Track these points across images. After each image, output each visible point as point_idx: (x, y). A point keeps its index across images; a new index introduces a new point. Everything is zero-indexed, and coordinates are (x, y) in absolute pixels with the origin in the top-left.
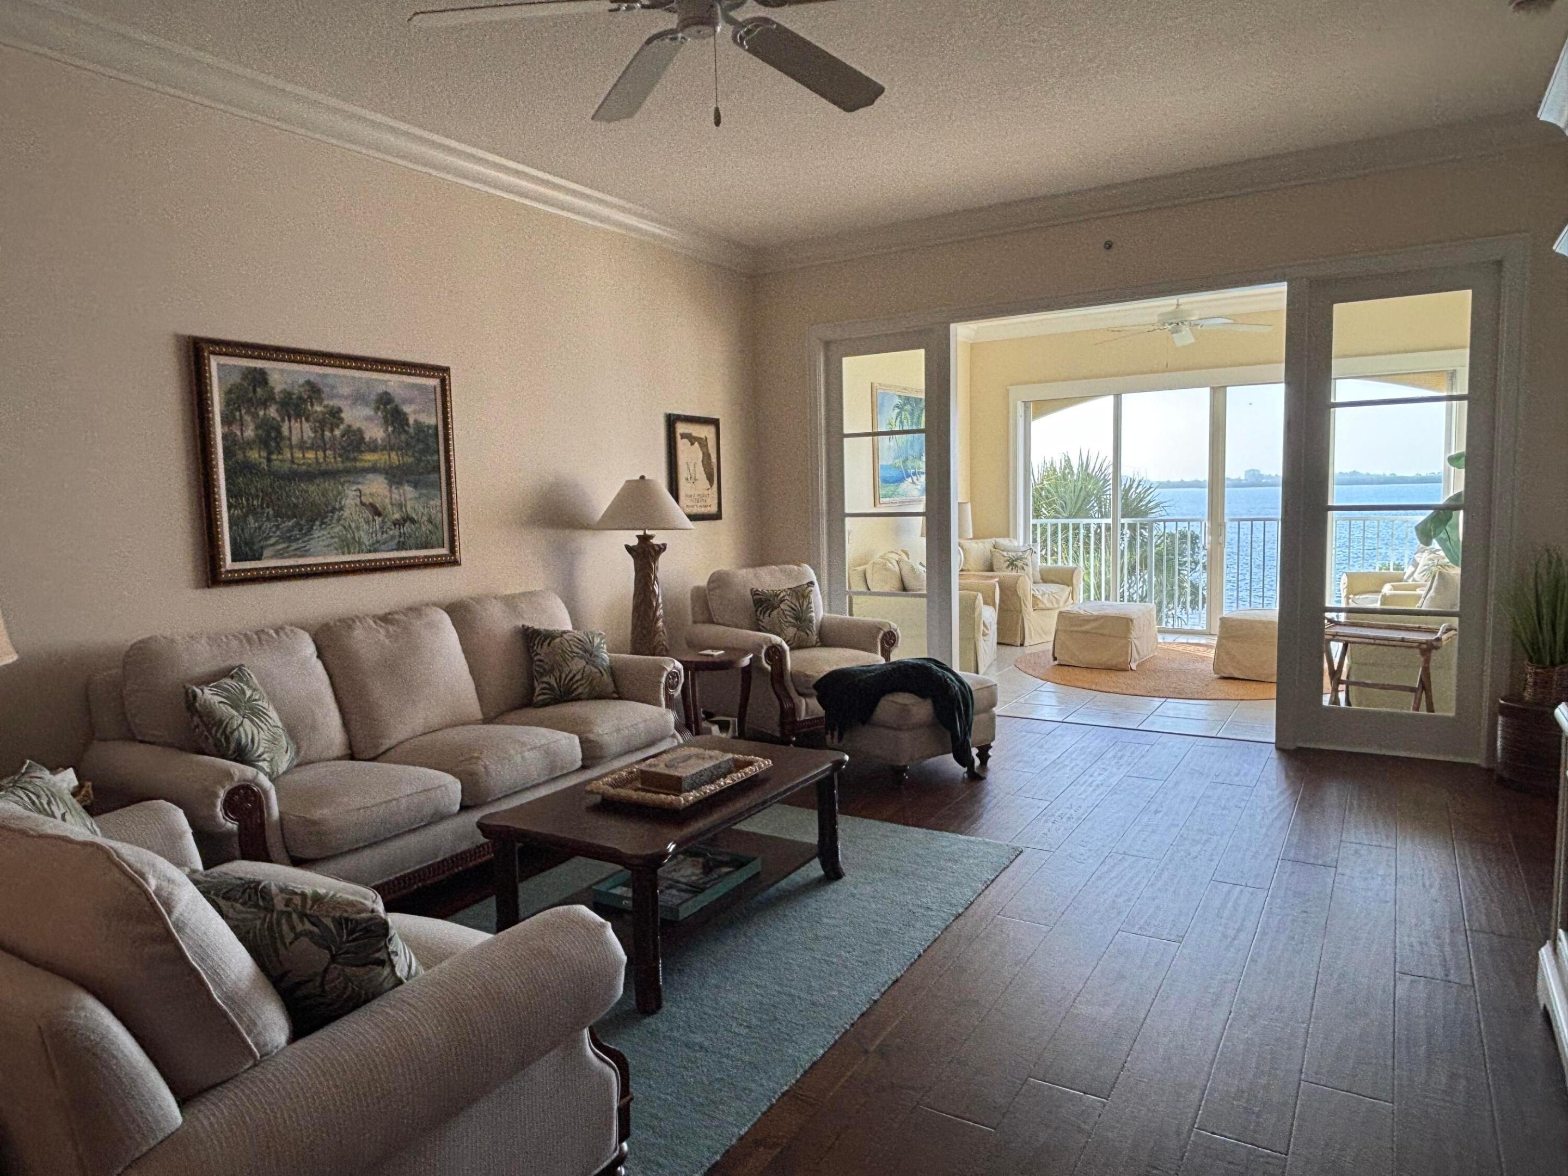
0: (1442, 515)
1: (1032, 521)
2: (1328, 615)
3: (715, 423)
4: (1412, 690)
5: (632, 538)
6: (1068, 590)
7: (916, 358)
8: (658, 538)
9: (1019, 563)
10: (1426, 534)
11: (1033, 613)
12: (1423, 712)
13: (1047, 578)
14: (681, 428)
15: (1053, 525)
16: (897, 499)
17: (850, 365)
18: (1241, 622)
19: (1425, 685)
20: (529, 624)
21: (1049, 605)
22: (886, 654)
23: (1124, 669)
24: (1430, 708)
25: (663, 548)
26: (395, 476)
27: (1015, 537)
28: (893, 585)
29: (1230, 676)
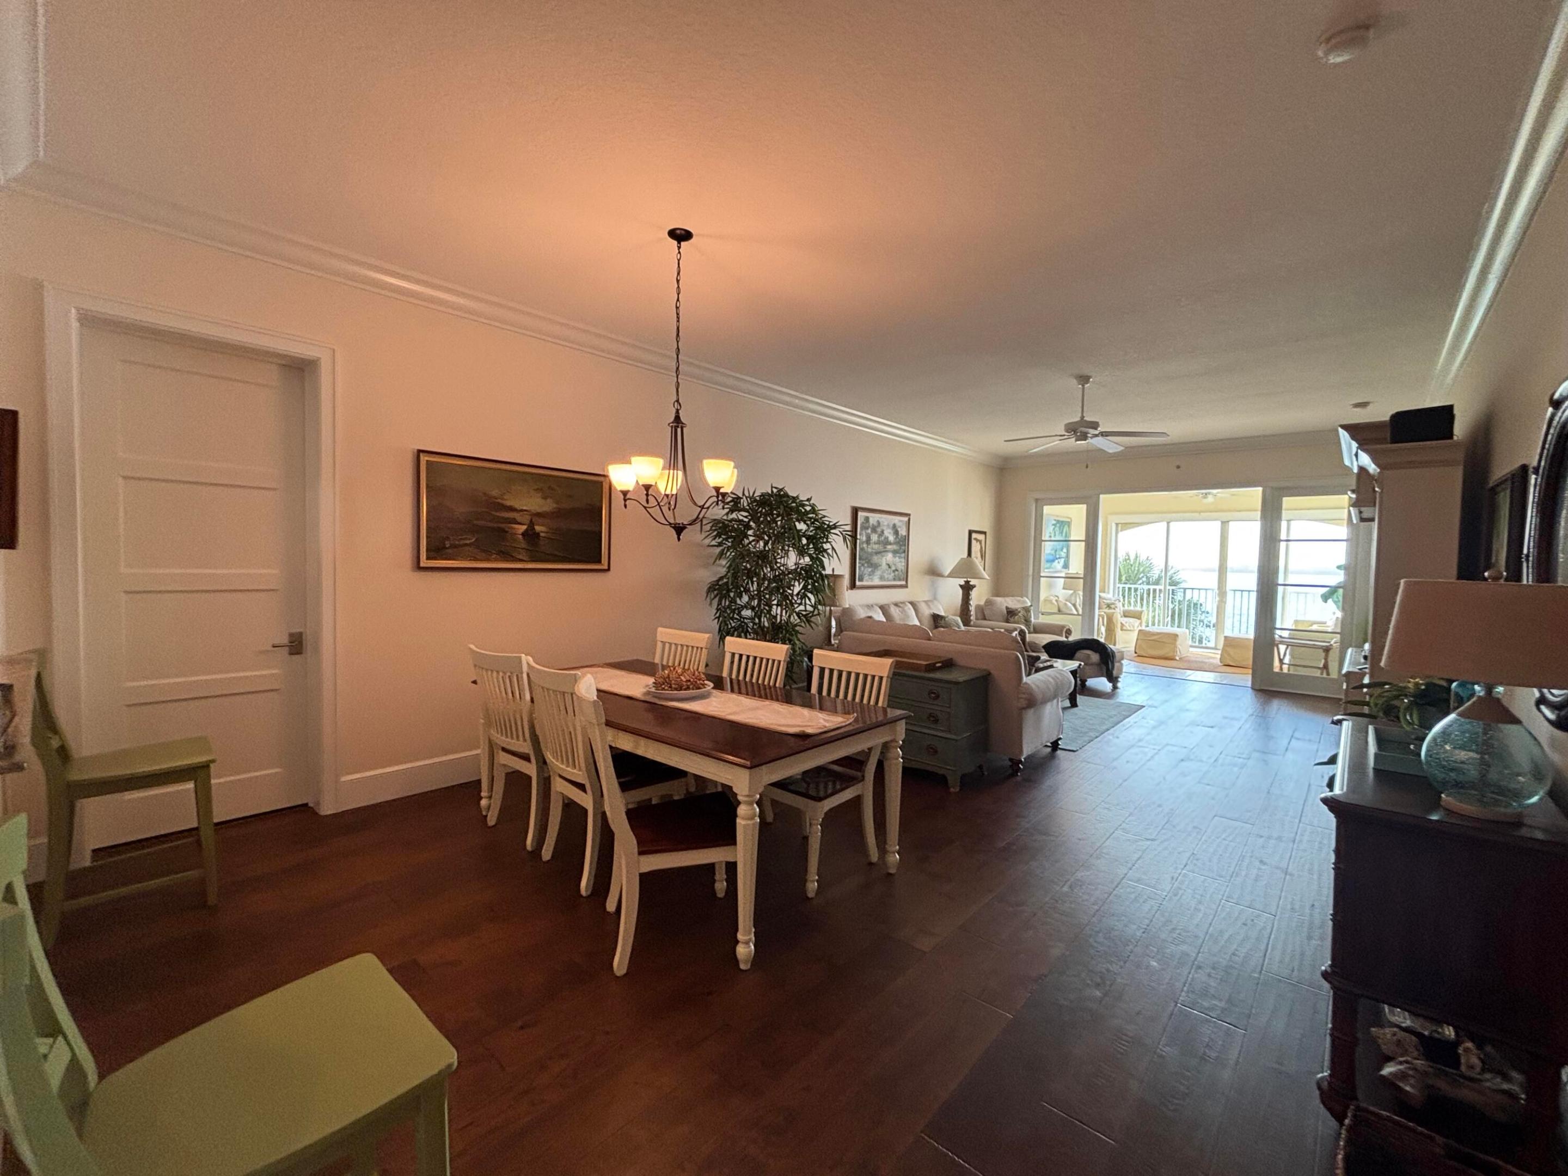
0: (1333, 591)
1: (1118, 585)
2: (1278, 632)
3: (985, 533)
4: (1319, 668)
5: (962, 582)
6: (1139, 621)
7: (1083, 508)
8: (973, 582)
9: (1113, 606)
10: (1325, 598)
11: (1121, 632)
12: (1325, 675)
13: (1126, 615)
14: (974, 535)
15: (1124, 588)
16: (1051, 570)
17: (1047, 509)
18: (1234, 639)
19: (1326, 667)
20: (935, 612)
21: (1129, 628)
22: (1067, 637)
23: (1173, 659)
24: (1328, 674)
25: (974, 586)
26: (895, 552)
27: (1108, 593)
28: (1056, 610)
29: (1228, 664)
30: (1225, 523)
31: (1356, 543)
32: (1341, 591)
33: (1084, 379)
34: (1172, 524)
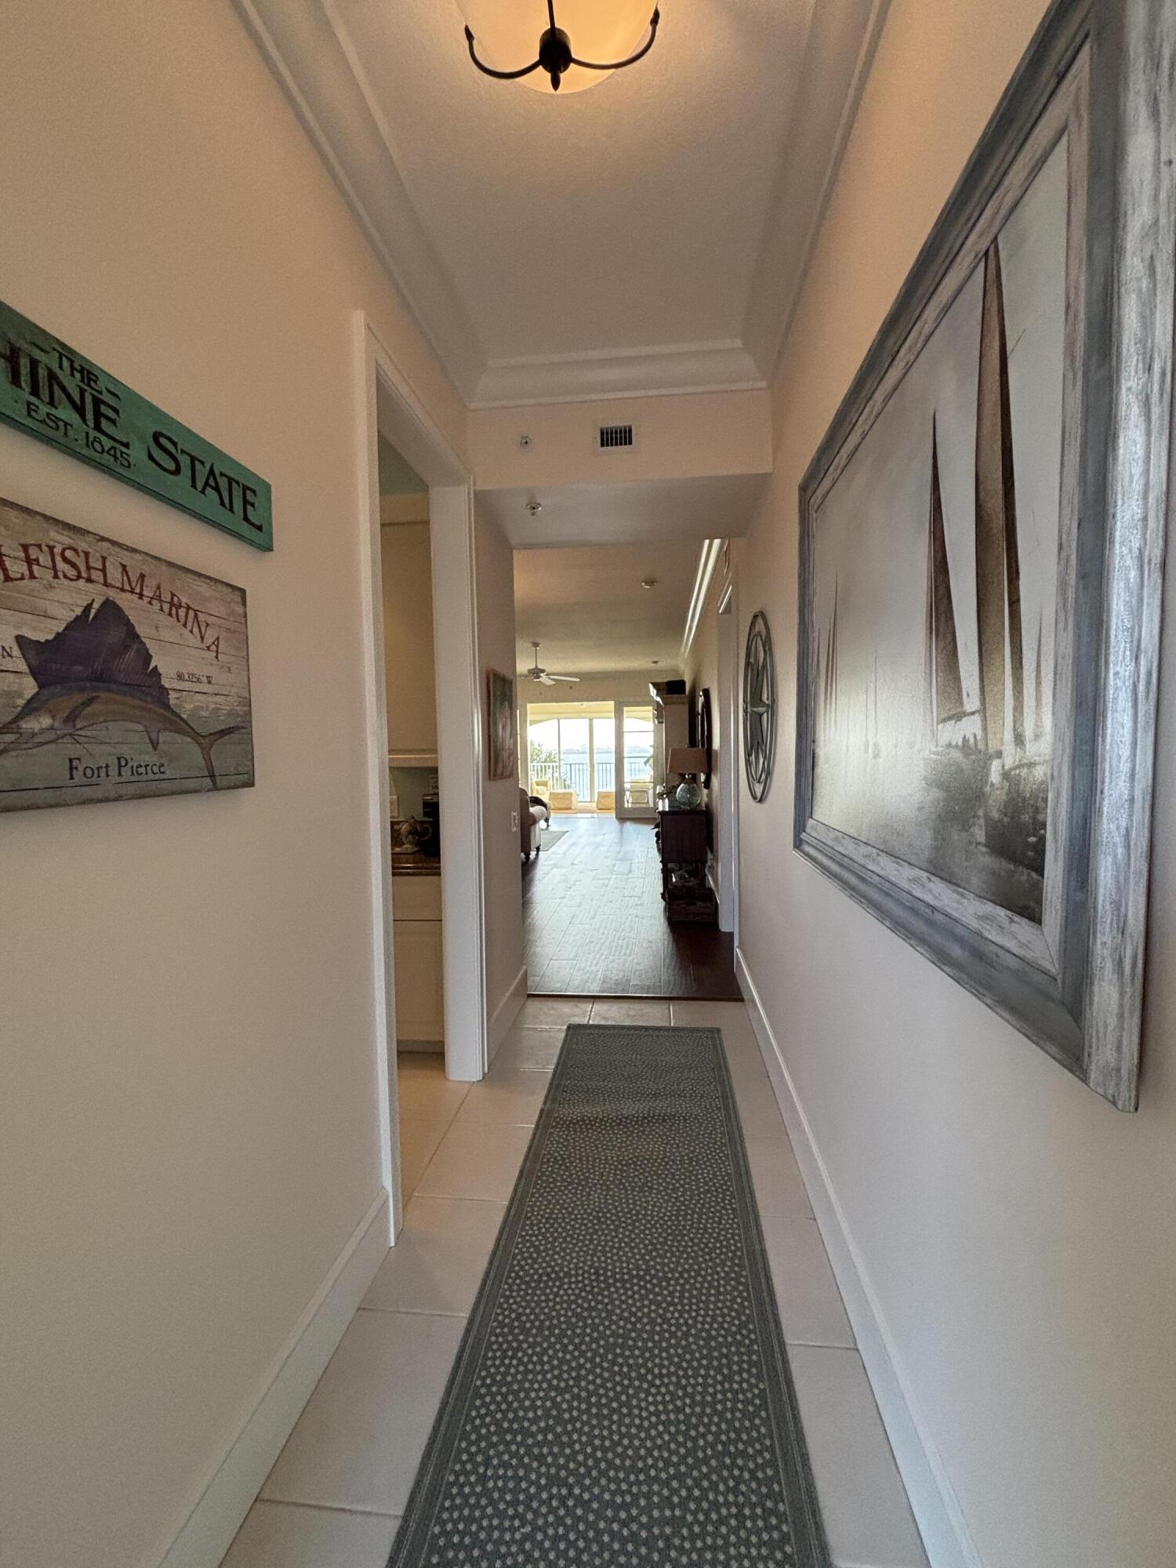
0: (648, 760)
2: (625, 785)
18: (605, 793)
23: (570, 809)
29: (601, 809)
30: (591, 720)
31: (656, 731)
32: (652, 760)
33: (536, 645)
34: (561, 721)
